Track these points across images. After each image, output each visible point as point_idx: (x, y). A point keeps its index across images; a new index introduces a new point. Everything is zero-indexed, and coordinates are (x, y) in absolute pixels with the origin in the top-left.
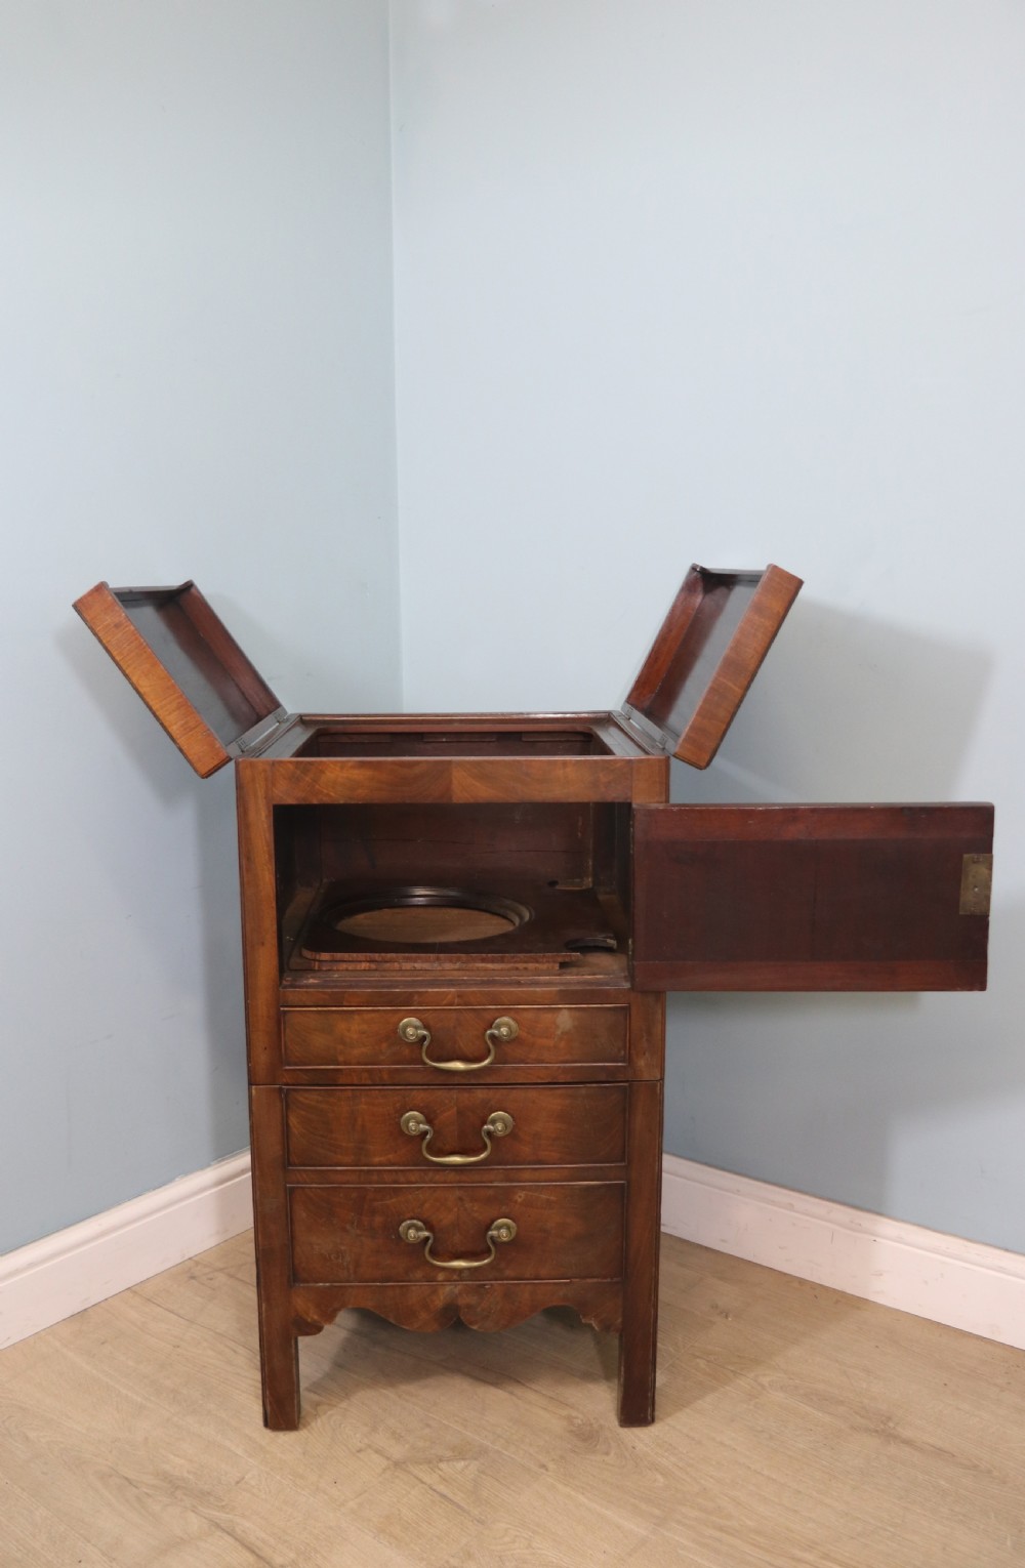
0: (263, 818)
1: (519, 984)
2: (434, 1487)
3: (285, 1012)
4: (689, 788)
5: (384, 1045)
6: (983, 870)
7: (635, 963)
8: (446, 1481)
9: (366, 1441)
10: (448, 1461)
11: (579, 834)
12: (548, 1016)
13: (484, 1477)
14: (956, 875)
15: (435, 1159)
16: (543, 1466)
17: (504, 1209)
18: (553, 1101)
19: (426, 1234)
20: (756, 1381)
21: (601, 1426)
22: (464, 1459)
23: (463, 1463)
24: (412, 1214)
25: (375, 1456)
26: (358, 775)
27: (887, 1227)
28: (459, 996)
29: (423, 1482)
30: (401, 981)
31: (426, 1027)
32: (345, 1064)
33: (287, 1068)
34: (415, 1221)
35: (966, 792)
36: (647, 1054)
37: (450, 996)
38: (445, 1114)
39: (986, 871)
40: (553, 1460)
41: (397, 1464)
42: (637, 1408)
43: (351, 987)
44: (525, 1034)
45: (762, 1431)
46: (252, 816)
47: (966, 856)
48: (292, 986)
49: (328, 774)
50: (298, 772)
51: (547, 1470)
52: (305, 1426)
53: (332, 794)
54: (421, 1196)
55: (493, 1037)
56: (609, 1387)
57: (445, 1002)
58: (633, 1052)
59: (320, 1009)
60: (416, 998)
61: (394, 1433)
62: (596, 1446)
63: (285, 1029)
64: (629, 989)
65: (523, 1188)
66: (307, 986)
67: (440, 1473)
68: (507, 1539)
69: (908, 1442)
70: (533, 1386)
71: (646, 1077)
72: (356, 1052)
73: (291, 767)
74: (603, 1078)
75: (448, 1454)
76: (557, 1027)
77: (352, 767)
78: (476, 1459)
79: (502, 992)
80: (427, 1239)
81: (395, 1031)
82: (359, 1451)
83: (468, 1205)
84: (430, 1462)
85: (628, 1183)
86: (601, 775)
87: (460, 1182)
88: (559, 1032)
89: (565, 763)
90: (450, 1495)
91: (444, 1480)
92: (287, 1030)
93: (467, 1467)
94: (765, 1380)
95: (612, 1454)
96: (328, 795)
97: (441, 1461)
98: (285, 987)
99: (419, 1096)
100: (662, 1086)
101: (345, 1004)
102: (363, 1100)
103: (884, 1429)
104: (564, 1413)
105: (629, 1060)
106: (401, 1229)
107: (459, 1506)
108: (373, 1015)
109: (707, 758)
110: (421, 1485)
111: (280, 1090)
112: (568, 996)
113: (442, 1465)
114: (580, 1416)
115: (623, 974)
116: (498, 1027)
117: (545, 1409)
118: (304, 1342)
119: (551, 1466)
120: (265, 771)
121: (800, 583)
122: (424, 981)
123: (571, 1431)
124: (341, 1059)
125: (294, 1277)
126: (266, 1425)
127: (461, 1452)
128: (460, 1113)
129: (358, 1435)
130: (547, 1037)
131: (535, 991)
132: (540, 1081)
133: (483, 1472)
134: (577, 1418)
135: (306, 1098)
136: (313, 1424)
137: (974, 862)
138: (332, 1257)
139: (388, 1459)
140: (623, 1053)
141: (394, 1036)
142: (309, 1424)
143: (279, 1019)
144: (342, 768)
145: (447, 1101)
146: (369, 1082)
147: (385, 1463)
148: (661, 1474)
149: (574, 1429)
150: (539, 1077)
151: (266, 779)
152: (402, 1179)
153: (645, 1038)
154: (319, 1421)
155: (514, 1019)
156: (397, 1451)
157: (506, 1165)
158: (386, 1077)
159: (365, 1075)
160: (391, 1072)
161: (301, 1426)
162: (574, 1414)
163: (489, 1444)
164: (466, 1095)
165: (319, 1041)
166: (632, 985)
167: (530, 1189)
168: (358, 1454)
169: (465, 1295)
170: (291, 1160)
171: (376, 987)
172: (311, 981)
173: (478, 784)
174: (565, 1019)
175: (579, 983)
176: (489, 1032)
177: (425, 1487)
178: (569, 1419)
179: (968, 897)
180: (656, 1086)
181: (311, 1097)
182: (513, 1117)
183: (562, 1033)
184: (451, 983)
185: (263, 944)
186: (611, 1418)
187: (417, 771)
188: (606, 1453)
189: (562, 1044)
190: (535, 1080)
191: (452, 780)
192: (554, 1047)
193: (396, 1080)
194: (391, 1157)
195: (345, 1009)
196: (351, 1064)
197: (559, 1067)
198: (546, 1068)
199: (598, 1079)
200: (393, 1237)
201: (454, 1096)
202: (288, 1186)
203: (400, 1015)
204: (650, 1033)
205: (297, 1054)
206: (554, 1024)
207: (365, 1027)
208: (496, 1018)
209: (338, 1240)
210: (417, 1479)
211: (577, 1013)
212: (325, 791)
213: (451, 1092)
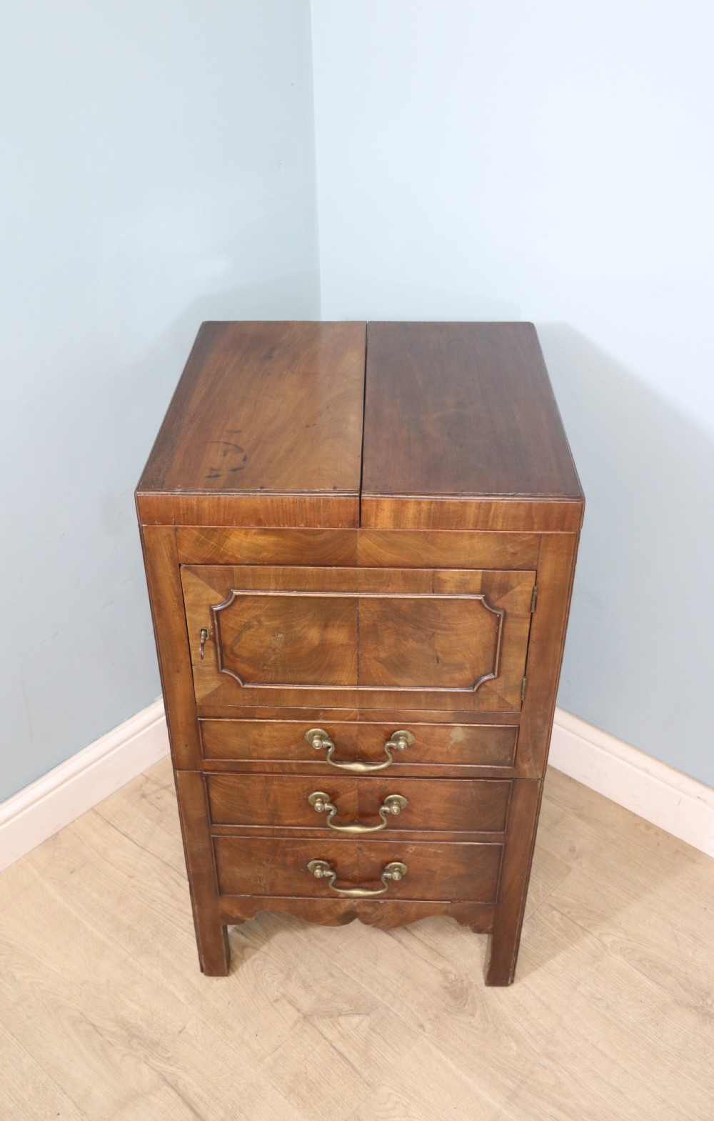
2: (334, 1045)
3: (201, 722)
5: (293, 747)
8: (344, 1038)
9: (282, 990)
10: (346, 1015)
12: (444, 730)
13: (374, 1035)
15: (338, 828)
16: (421, 1026)
17: (397, 856)
18: (443, 789)
19: (330, 873)
20: (599, 940)
21: (470, 983)
22: (358, 1014)
23: (356, 1019)
24: (318, 857)
25: (289, 1007)
26: (263, 540)
28: (361, 714)
29: (325, 1038)
31: (331, 737)
32: (259, 758)
33: (207, 760)
34: (321, 861)
36: (531, 761)
37: (352, 714)
38: (347, 797)
40: (430, 1019)
41: (305, 1017)
44: (421, 743)
46: (159, 572)
49: (232, 539)
50: (203, 537)
51: (424, 1030)
52: (234, 971)
53: (239, 556)
54: (326, 846)
55: (391, 748)
57: (347, 718)
58: (519, 759)
59: (233, 720)
60: (322, 713)
61: (304, 982)
62: (465, 1004)
63: (202, 734)
65: (415, 845)
67: (339, 1028)
68: (389, 1105)
71: (528, 775)
72: (268, 750)
73: (196, 533)
74: (490, 776)
75: (346, 1007)
76: (451, 739)
77: (255, 534)
78: (368, 1015)
79: (400, 712)
80: (331, 877)
81: (303, 737)
82: (277, 1001)
83: (367, 853)
84: (332, 1016)
85: (505, 846)
86: (508, 546)
87: (359, 838)
88: (452, 742)
90: (346, 1055)
91: (341, 1035)
92: (205, 734)
93: (360, 1023)
95: (477, 1016)
96: (234, 554)
97: (340, 1015)
99: (325, 782)
101: (256, 716)
102: (275, 783)
104: (441, 966)
105: (514, 764)
106: (309, 866)
107: (352, 1066)
108: (282, 725)
110: (324, 1041)
111: (201, 774)
112: (460, 717)
113: (342, 1020)
114: (454, 971)
116: (397, 739)
117: (426, 961)
118: (232, 928)
119: (428, 1026)
120: (170, 533)
123: (446, 988)
124: (254, 755)
125: (220, 891)
126: (203, 971)
127: (357, 1006)
128: (361, 794)
129: (275, 983)
130: (441, 746)
131: (431, 714)
132: (432, 775)
133: (373, 1030)
134: (450, 972)
135: (225, 780)
138: (251, 881)
139: (298, 1010)
140: (509, 759)
141: (304, 741)
142: (237, 969)
143: (198, 727)
144: (246, 534)
145: (349, 786)
146: (281, 772)
147: (296, 1015)
149: (448, 985)
150: (431, 773)
151: (172, 542)
152: (309, 835)
153: (530, 750)
154: (245, 964)
155: (411, 732)
156: (306, 1002)
157: (400, 830)
158: (295, 768)
159: (277, 767)
160: (298, 765)
161: (230, 971)
162: (449, 968)
163: (379, 997)
164: (367, 783)
165: (235, 743)
167: (421, 845)
168: (274, 1004)
169: (362, 907)
170: (214, 820)
173: (383, 551)
174: (458, 733)
176: (388, 744)
177: (327, 1042)
178: (444, 973)
180: (537, 782)
181: (229, 780)
182: (407, 798)
183: (455, 743)
185: (178, 671)
186: (479, 977)
187: (321, 538)
188: (473, 1015)
189: (454, 752)
190: (427, 775)
191: (356, 546)
192: (448, 753)
193: (303, 771)
194: (300, 821)
195: (256, 720)
196: (263, 759)
197: (451, 767)
198: (440, 767)
199: (485, 776)
200: (303, 870)
201: (356, 783)
202: (212, 836)
203: (308, 726)
204: (535, 746)
205: (214, 751)
206: (449, 736)
207: (276, 734)
208: (394, 732)
209: (256, 870)
210: (321, 1033)
211: (470, 730)
212: (231, 553)
213: (353, 780)
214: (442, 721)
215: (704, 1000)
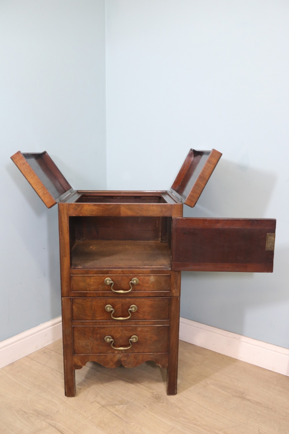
0: (66, 220)
1: (139, 268)
2: (114, 413)
3: (72, 276)
4: (188, 213)
5: (100, 286)
6: (272, 238)
7: (172, 263)
8: (117, 411)
9: (94, 400)
10: (118, 405)
11: (157, 226)
12: (148, 277)
14: (265, 239)
15: (115, 318)
16: (145, 407)
17: (135, 333)
18: (148, 302)
19: (112, 340)
20: (206, 382)
21: (162, 395)
22: (122, 405)
23: (122, 406)
24: (108, 334)
25: (97, 404)
26: (94, 208)
27: (244, 339)
28: (122, 271)
29: (110, 411)
30: (105, 267)
31: (113, 280)
32: (89, 291)
33: (72, 292)
34: (109, 336)
35: (268, 215)
36: (175, 289)
38: (118, 306)
39: (273, 238)
40: (148, 405)
41: (103, 406)
42: (172, 390)
43: (90, 269)
44: (141, 283)
45: (207, 397)
46: (63, 219)
47: (267, 234)
48: (74, 269)
49: (85, 207)
50: (76, 207)
51: (146, 408)
52: (77, 396)
53: (86, 213)
54: (111, 329)
55: (131, 283)
56: (164, 384)
57: (117, 274)
58: (172, 288)
59: (82, 275)
60: (110, 272)
61: (102, 397)
62: (160, 400)
64: (171, 270)
65: (140, 327)
66: (78, 269)
67: (115, 408)
68: (134, 428)
69: (248, 400)
70: (142, 383)
71: (175, 295)
72: (92, 287)
73: (74, 205)
74: (163, 295)
75: (118, 403)
76: (150, 281)
77: (92, 206)
78: (126, 404)
79: (134, 271)
80: (112, 341)
82: (93, 402)
83: (124, 332)
84: (113, 405)
85: (170, 326)
86: (163, 209)
87: (122, 325)
88: (150, 282)
89: (153, 205)
90: (118, 415)
91: (116, 410)
92: (73, 281)
94: (208, 382)
95: (165, 403)
96: (85, 214)
97: (116, 405)
98: (72, 269)
99: (111, 300)
100: (180, 298)
102: (94, 301)
103: (242, 396)
104: (151, 391)
105: (170, 290)
106: (105, 338)
107: (121, 418)
108: (97, 277)
109: (194, 204)
111: (71, 298)
112: (154, 272)
113: (116, 406)
114: (156, 392)
115: (169, 266)
116: (133, 281)
117: (146, 390)
118: (77, 371)
119: (147, 406)
120: (67, 206)
121: (221, 154)
122: (111, 267)
123: (153, 396)
124: (88, 289)
125: (74, 352)
126: (66, 395)
127: (121, 403)
128: (122, 305)
129: (92, 398)
130: (147, 284)
131: (144, 271)
132: (145, 296)
133: (128, 408)
134: (154, 393)
136: (79, 395)
137: (270, 236)
138: (85, 347)
139: (100, 404)
140: (169, 288)
141: (103, 283)
143: (70, 278)
144: (89, 206)
145: (118, 302)
146: (96, 296)
147: (99, 406)
148: (179, 409)
150: (145, 295)
151: (67, 209)
152: (105, 324)
153: (175, 284)
154: (81, 394)
155: (138, 278)
156: (103, 402)
157: (135, 320)
158: (101, 295)
159: (95, 294)
160: (102, 293)
161: (76, 395)
162: (154, 391)
163: (129, 400)
164: (124, 300)
165: (82, 285)
166: (172, 269)
167: (142, 327)
168: (92, 403)
169: (123, 358)
170: (74, 319)
171: (98, 269)
172: (80, 267)
173: (128, 211)
174: (152, 278)
175: (156, 268)
176: (130, 282)
178: (153, 393)
179: (268, 246)
180: (178, 298)
181: (79, 301)
182: (137, 306)
183: (152, 283)
184: (120, 268)
185: (66, 256)
186: (165, 393)
187: (110, 207)
188: (163, 403)
189: (151, 286)
190: (144, 296)
191: (120, 210)
192: (149, 286)
193: (104, 296)
194: (102, 318)
195: (89, 275)
196: (91, 291)
197: (150, 292)
198: (147, 292)
199: (161, 296)
200: (103, 341)
201: (121, 300)
202: (73, 326)
203: (105, 277)
204: (176, 283)
205: (75, 288)
206: (149, 280)
207: (95, 280)
208: (133, 278)
209: (87, 342)
210: (109, 410)
211: (156, 277)
212: (84, 213)
213: (120, 299)
214: (147, 273)
215: (242, 395)
